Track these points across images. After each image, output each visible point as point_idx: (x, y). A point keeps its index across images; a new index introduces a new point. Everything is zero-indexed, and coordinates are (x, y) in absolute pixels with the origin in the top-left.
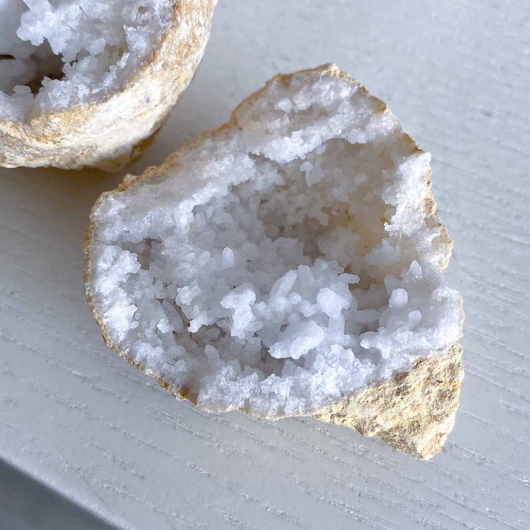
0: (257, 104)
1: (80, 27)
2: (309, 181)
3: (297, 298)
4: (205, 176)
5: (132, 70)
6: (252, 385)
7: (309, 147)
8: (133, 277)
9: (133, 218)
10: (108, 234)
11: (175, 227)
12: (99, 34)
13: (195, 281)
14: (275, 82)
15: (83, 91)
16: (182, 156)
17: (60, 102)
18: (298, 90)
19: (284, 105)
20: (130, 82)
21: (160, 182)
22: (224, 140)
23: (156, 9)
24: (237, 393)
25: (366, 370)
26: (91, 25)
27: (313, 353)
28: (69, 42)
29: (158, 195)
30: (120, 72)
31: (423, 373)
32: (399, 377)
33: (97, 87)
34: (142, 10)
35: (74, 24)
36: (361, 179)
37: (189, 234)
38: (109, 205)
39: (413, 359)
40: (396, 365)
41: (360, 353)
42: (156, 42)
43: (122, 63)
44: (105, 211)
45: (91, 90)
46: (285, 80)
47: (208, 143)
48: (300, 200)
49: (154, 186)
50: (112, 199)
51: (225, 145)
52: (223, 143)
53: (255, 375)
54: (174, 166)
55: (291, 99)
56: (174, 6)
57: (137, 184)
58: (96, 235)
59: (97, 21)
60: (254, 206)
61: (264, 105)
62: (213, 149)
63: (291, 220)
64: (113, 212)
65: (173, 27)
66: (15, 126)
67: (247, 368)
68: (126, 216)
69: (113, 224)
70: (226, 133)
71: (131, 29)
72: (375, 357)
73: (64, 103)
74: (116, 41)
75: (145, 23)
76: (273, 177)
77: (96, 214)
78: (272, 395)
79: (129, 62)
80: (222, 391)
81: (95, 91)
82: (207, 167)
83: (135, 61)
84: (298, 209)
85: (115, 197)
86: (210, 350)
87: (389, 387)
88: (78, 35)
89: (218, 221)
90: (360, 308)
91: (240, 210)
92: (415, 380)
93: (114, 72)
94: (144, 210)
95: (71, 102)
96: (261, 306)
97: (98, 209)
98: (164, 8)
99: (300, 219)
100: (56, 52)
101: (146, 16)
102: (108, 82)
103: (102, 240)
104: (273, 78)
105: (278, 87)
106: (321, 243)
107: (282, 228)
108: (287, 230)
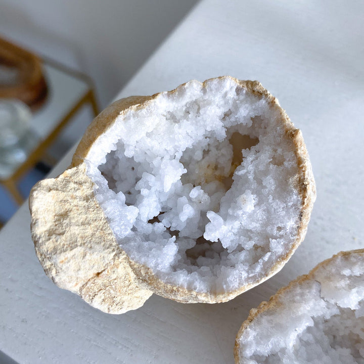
0: (328, 268)
1: (238, 232)
2: (358, 315)
4: (300, 313)
5: (273, 263)
9: (262, 342)
10: (248, 352)
11: (286, 348)
12: (250, 239)
14: (339, 257)
15: (244, 275)
16: (283, 297)
17: (234, 285)
18: (354, 264)
19: (347, 272)
20: (271, 270)
21: (271, 314)
22: (307, 288)
23: (287, 228)
26: (246, 233)
28: (232, 241)
29: (273, 325)
30: (265, 263)
33: (252, 273)
34: (279, 229)
35: (235, 231)
37: (294, 353)
38: (247, 333)
42: (288, 249)
43: (266, 258)
44: (246, 338)
45: (249, 274)
46: (346, 255)
47: (298, 290)
48: (349, 323)
49: (269, 318)
50: (249, 329)
51: (309, 292)
52: (307, 291)
54: (279, 304)
55: (351, 269)
56: (298, 227)
57: (259, 315)
58: (241, 352)
59: (251, 231)
60: (321, 327)
61: (334, 270)
62: (302, 295)
63: (341, 333)
64: (250, 338)
65: (297, 239)
66: (206, 296)
68: (258, 341)
69: (251, 346)
70: (308, 284)
71: (274, 240)
73: (236, 285)
74: (262, 243)
75: (281, 237)
76: (335, 311)
77: (240, 339)
79: (270, 258)
81: (251, 275)
82: (302, 308)
83: (274, 258)
84: (346, 327)
85: (251, 327)
88: (238, 237)
89: (305, 339)
93: (261, 264)
94: (268, 337)
95: (239, 283)
97: (242, 336)
98: (293, 228)
99: (347, 332)
100: (225, 247)
101: (282, 233)
102: (258, 269)
103: (245, 356)
104: (338, 254)
105: (342, 260)
107: (334, 337)
108: (338, 339)
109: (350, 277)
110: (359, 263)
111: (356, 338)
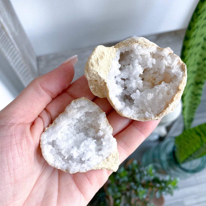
2: (83, 120)
3: (85, 148)
4: (62, 125)
6: (80, 167)
7: (82, 114)
8: (52, 150)
10: (45, 142)
11: (58, 137)
13: (64, 148)
19: (75, 107)
24: (77, 169)
25: (101, 158)
27: (90, 158)
31: (111, 156)
32: (107, 158)
36: (93, 119)
37: (61, 138)
39: (109, 154)
40: (106, 156)
41: (99, 155)
44: (43, 137)
48: (82, 124)
51: (65, 117)
53: (80, 165)
54: (55, 123)
55: (76, 105)
57: (48, 129)
60: (73, 127)
61: (71, 107)
62: (63, 118)
63: (81, 128)
64: (45, 137)
67: (78, 163)
68: (48, 137)
69: (45, 140)
70: (64, 114)
72: (102, 155)
78: (84, 167)
80: (74, 169)
85: (44, 134)
86: (70, 161)
87: (106, 160)
89: (66, 133)
90: (98, 146)
91: (70, 129)
92: (110, 158)
94: (51, 135)
96: (78, 151)
99: (83, 127)
103: (44, 144)
105: (73, 103)
106: (88, 132)
107: (80, 130)
108: (81, 130)
109: (77, 108)
110: (79, 103)
111: (86, 128)
